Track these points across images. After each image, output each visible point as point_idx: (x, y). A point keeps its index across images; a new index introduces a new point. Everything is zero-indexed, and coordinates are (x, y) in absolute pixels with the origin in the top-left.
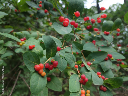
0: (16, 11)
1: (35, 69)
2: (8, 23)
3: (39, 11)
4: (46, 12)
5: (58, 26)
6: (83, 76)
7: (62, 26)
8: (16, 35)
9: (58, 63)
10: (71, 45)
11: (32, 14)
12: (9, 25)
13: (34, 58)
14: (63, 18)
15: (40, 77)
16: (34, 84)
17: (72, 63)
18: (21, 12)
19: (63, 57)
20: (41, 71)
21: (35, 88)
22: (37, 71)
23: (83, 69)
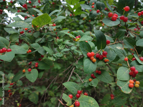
0: (71, 15)
1: (87, 56)
2: (65, 26)
3: (92, 12)
4: (98, 12)
5: (107, 21)
6: (133, 67)
7: (111, 21)
8: (73, 34)
9: (107, 53)
10: (123, 41)
11: (85, 17)
12: (65, 27)
13: (87, 47)
14: (111, 14)
15: (91, 62)
16: (87, 66)
17: (122, 56)
18: (75, 15)
19: (112, 50)
20: (92, 57)
21: (88, 69)
22: (89, 57)
23: (133, 62)
